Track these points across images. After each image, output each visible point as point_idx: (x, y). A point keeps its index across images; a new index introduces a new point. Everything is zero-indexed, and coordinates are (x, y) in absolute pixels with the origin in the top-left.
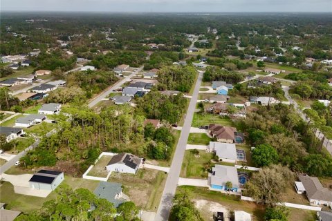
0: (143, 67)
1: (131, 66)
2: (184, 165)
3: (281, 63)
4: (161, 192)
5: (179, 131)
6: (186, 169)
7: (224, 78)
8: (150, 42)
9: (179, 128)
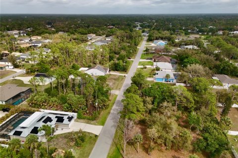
0: (105, 36)
1: (96, 35)
3: (200, 33)
4: (122, 83)
5: (133, 61)
7: (162, 39)
8: (109, 25)
9: (132, 60)
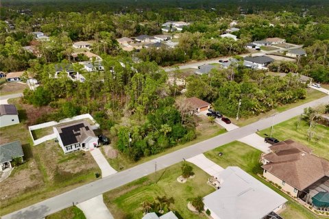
2: (141, 181)
5: (223, 131)
6: (134, 188)
9: (230, 127)
